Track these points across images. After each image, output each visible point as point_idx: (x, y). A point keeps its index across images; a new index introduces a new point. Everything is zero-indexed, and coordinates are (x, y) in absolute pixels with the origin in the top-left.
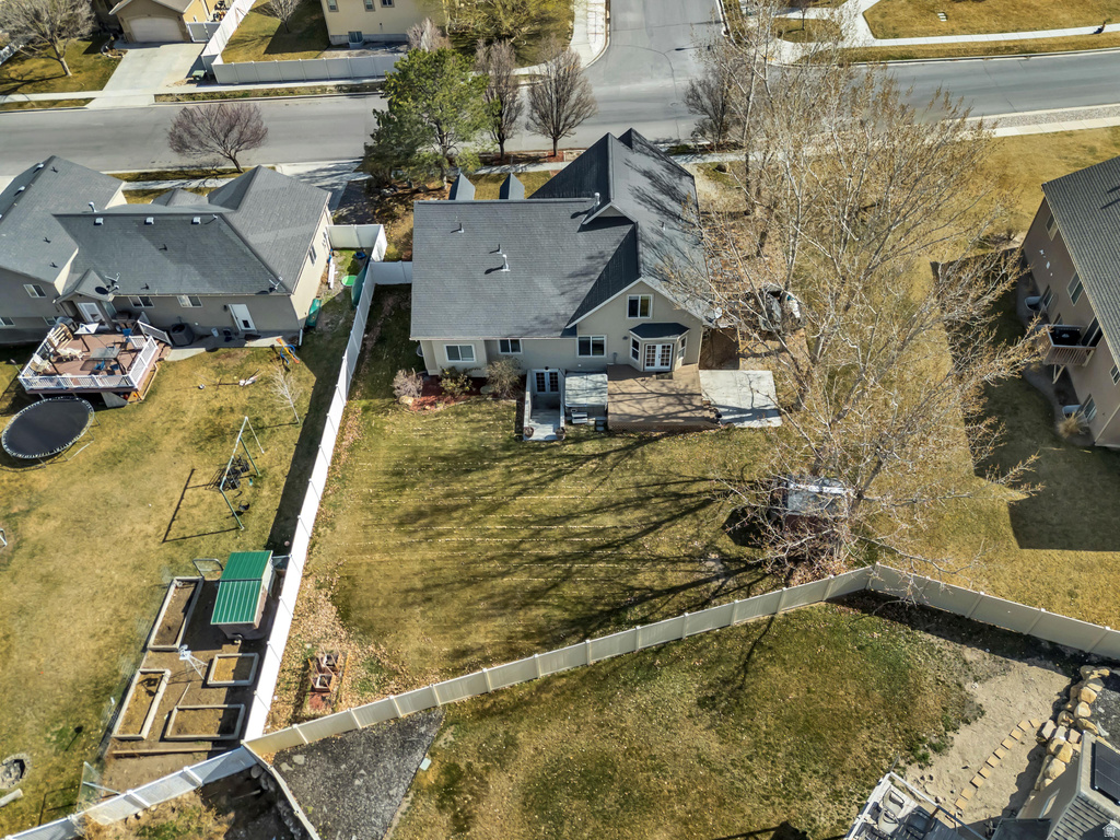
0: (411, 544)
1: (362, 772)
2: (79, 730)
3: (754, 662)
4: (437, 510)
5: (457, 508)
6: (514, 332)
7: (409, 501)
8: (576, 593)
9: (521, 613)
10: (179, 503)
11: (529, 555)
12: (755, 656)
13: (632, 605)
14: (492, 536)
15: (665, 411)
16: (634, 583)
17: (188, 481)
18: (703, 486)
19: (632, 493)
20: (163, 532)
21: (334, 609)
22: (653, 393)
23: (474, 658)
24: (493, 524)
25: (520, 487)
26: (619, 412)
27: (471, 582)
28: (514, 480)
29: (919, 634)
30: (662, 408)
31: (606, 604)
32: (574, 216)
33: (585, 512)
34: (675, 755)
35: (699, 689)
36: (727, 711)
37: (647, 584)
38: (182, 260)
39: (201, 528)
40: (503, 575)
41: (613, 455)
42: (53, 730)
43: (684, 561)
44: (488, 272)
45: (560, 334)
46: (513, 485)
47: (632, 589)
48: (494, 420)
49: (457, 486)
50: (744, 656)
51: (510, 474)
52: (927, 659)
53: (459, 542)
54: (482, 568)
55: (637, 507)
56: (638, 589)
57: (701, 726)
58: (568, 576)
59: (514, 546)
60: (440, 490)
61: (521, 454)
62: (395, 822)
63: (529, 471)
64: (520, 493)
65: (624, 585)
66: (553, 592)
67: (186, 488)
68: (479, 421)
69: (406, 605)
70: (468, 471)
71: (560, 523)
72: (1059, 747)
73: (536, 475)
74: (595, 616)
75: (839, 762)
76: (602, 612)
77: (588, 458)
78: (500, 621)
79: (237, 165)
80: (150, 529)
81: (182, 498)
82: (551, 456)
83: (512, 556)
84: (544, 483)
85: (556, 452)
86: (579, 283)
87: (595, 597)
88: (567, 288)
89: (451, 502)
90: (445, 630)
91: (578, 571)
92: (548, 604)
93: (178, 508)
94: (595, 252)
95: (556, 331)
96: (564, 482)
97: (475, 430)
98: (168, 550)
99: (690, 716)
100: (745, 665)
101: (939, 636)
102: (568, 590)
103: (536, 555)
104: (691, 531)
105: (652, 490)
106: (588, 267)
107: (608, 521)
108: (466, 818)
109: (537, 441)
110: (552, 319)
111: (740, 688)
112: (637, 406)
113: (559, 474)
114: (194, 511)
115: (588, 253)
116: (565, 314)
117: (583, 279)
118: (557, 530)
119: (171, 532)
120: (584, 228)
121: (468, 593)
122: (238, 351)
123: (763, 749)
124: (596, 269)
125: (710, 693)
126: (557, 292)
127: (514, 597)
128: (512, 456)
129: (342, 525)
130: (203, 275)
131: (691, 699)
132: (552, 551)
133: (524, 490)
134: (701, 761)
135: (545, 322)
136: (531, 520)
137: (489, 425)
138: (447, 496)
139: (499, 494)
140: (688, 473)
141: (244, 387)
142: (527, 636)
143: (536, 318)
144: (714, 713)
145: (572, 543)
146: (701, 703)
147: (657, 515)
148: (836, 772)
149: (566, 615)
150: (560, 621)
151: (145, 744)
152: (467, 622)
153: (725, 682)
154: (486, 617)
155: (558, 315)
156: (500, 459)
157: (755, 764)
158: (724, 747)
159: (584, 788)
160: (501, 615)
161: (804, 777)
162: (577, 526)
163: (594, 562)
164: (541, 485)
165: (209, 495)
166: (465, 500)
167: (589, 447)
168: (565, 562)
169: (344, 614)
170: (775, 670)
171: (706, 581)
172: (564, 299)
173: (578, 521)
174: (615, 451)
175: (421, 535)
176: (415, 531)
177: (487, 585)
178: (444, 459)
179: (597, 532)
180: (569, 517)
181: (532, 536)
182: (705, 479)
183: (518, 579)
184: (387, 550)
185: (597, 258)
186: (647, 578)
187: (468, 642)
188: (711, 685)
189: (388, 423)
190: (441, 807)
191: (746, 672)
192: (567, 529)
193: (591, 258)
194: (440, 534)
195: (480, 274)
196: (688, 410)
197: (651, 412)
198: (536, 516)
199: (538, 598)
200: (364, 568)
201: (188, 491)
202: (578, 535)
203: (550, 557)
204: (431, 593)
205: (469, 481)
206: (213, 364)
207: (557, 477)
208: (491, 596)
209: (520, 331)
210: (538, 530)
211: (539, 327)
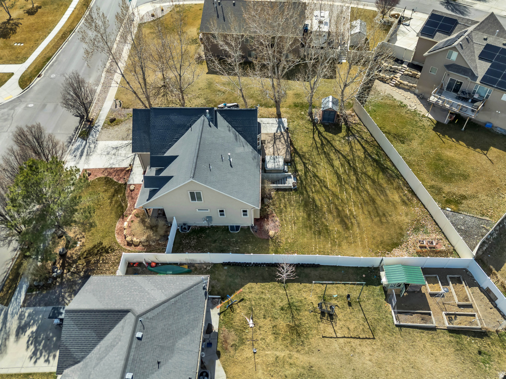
0: (358, 224)
2: (480, 353)
4: (339, 215)
5: (337, 208)
7: (335, 227)
10: (348, 337)
13: (372, 158)
14: (350, 196)
15: (284, 143)
16: (363, 156)
17: (331, 338)
18: (317, 139)
19: (323, 156)
20: (368, 341)
21: (394, 249)
22: (273, 145)
24: (344, 196)
25: (323, 188)
26: (285, 155)
27: (373, 201)
28: (320, 190)
30: (282, 143)
32: (210, 126)
33: (334, 168)
34: (422, 149)
36: (404, 138)
38: (171, 349)
39: (362, 322)
40: (367, 192)
41: (304, 161)
42: (484, 367)
43: (351, 145)
44: (231, 166)
46: (322, 190)
47: (365, 157)
48: (285, 199)
49: (325, 209)
51: (317, 192)
53: (354, 206)
54: (366, 198)
55: (329, 155)
56: (365, 155)
57: (411, 143)
58: (365, 174)
59: (353, 189)
61: (305, 188)
63: (315, 185)
64: (327, 188)
66: (372, 178)
67: (337, 337)
69: (388, 222)
71: (340, 176)
72: (398, 82)
73: (317, 183)
76: (377, 165)
77: (306, 167)
78: (388, 192)
80: (367, 350)
81: (344, 337)
82: (306, 178)
83: (358, 189)
84: (321, 181)
85: (303, 177)
91: (361, 171)
92: (378, 179)
93: (351, 337)
95: (259, 156)
98: (379, 334)
99: (408, 145)
100: (388, 133)
102: (370, 173)
104: (338, 142)
105: (320, 151)
107: (337, 163)
108: (462, 196)
111: (396, 135)
112: (281, 150)
113: (315, 176)
114: (352, 327)
115: (227, 130)
117: (238, 137)
119: (368, 337)
120: (217, 126)
122: (221, 337)
126: (243, 148)
128: (306, 191)
130: (186, 333)
131: (403, 145)
133: (325, 187)
134: (422, 144)
136: (340, 184)
139: (328, 195)
140: (311, 141)
142: (392, 184)
143: (253, 160)
144: (405, 141)
145: (349, 172)
146: (403, 143)
147: (332, 150)
149: (381, 173)
150: (383, 175)
154: (387, 195)
156: (308, 195)
157: (419, 134)
158: (416, 139)
160: (385, 192)
161: (418, 125)
162: (341, 171)
163: (357, 167)
164: (322, 182)
165: (339, 324)
167: (300, 167)
168: (358, 174)
169: (396, 245)
171: (358, 140)
173: (338, 171)
174: (301, 160)
175: (353, 220)
176: (351, 223)
177: (373, 196)
178: (309, 215)
179: (342, 165)
180: (336, 173)
181: (348, 184)
182: (314, 138)
183: (368, 187)
184: (362, 233)
186: (361, 154)
187: (399, 201)
190: (461, 203)
192: (343, 174)
193: (229, 131)
195: (232, 170)
196: (283, 137)
197: (285, 146)
198: (338, 183)
199: (375, 182)
201: (339, 335)
202: (345, 171)
203: (357, 178)
204: (381, 213)
205: (322, 205)
206: (232, 352)
207: (317, 177)
208: (378, 195)
209: (258, 167)
210: (345, 182)
211: (256, 160)
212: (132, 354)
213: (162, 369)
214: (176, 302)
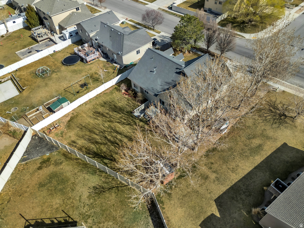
0: (91, 117)
1: (40, 147)
3: (112, 190)
4: (102, 114)
5: (106, 117)
6: (146, 88)
7: (101, 110)
8: (103, 148)
9: (90, 144)
10: (73, 85)
11: (105, 135)
12: (114, 189)
13: (108, 159)
14: (104, 126)
16: (114, 156)
17: (78, 82)
20: (66, 88)
21: (69, 119)
23: (74, 144)
24: (106, 125)
25: (120, 121)
27: (91, 131)
28: (121, 119)
29: (150, 218)
31: (104, 155)
32: (177, 68)
33: (124, 135)
34: (78, 191)
35: (97, 185)
36: (96, 193)
37: (116, 158)
38: (111, 40)
39: (71, 91)
40: (97, 135)
42: (24, 107)
44: (151, 71)
45: (154, 94)
46: (119, 120)
47: (112, 156)
48: (132, 105)
49: (111, 113)
50: (112, 187)
51: (121, 117)
52: (143, 224)
53: (98, 123)
54: (95, 130)
56: (113, 157)
57: (88, 191)
58: (105, 144)
59: (105, 131)
60: (107, 111)
61: (128, 115)
62: (33, 159)
63: (125, 120)
64: (118, 122)
65: (112, 154)
66: (99, 145)
68: (130, 104)
69: (78, 127)
70: (116, 112)
71: (117, 134)
73: (125, 121)
74: (100, 155)
75: (100, 223)
76: (102, 155)
78: (86, 142)
79: (154, 28)
80: (65, 86)
82: (132, 120)
83: (102, 132)
84: (124, 124)
85: (134, 120)
86: (166, 85)
87: (104, 152)
88: (163, 85)
89: (106, 115)
90: (77, 136)
91: (108, 145)
92: (96, 146)
94: (174, 80)
95: (154, 93)
96: (128, 127)
97: (127, 105)
98: (63, 91)
99: (89, 187)
100: (110, 188)
101: (153, 223)
102: (102, 147)
103: (106, 136)
106: (171, 82)
107: (125, 140)
108: (41, 168)
109: (134, 115)
110: (155, 90)
111: (104, 192)
114: (73, 88)
115: (173, 79)
116: (158, 91)
117: (168, 85)
118: (115, 134)
120: (177, 73)
121: (88, 133)
122: (111, 64)
123: (91, 206)
124: (172, 84)
125: (98, 187)
126: (160, 84)
127: (93, 140)
128: (126, 114)
129: (87, 106)
130: (112, 45)
131: (93, 185)
132: (109, 137)
133: (119, 122)
134: (80, 197)
135: (153, 90)
136: (113, 129)
137: (130, 106)
138: (107, 113)
139: (115, 120)
141: (104, 71)
142: (86, 149)
143: (152, 88)
144: (94, 191)
145: (114, 139)
146: (94, 187)
148: (97, 224)
149: (96, 151)
150: (94, 151)
151: (27, 118)
152: (81, 138)
153: (103, 188)
154: (85, 140)
155: (157, 90)
156: (123, 113)
157: (86, 207)
158: (86, 199)
159: (59, 181)
160: (87, 141)
161: (91, 218)
162: (119, 137)
163: (112, 145)
165: (78, 86)
166: (108, 116)
167: (141, 124)
168: (108, 141)
169: (69, 121)
170: (114, 195)
172: (161, 87)
173: (120, 136)
175: (95, 117)
176: (95, 116)
177: (92, 134)
178: (115, 106)
179: (121, 141)
180: (120, 134)
181: (110, 132)
183: (97, 137)
184: (87, 115)
185: (174, 81)
187: (77, 141)
188: (100, 186)
189: (115, 93)
190: (41, 163)
191: (108, 190)
192: (117, 136)
193: (173, 80)
194: (97, 119)
195: (149, 71)
198: (115, 129)
199: (96, 144)
200: (81, 116)
201: (76, 84)
202: (117, 138)
203: (107, 138)
204: (83, 128)
205: (113, 113)
206: (105, 64)
207: (128, 125)
208: (90, 137)
209: (147, 89)
210: (112, 132)
211: (151, 90)
212: (116, 31)
213: (109, 37)
214: (121, 44)
